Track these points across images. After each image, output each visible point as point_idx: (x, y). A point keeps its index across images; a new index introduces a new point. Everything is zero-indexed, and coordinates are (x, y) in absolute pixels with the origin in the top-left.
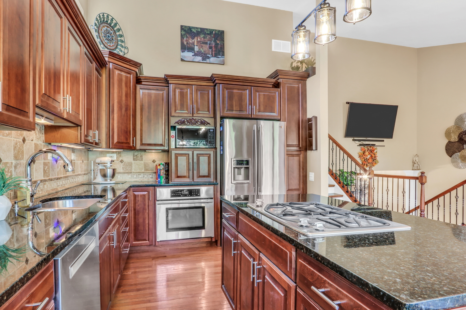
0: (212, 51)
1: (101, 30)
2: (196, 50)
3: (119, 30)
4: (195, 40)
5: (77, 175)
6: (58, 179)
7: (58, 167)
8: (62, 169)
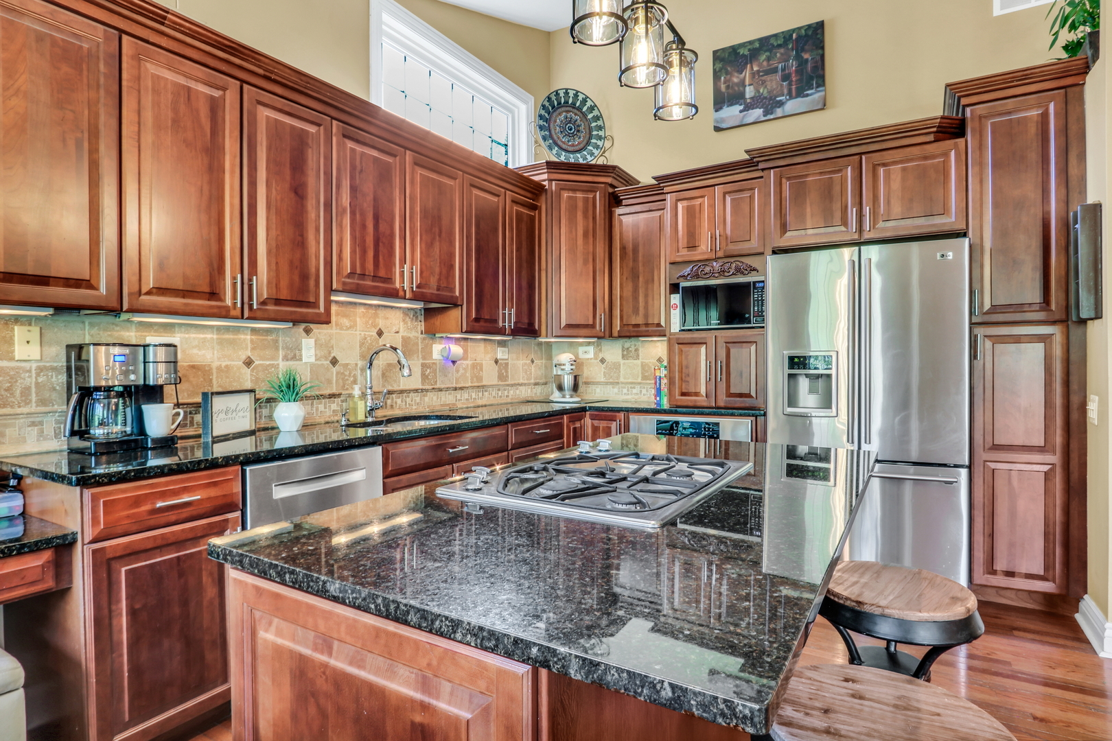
0: (790, 84)
1: (555, 121)
2: (748, 95)
3: (592, 109)
4: (747, 74)
5: (512, 385)
6: (456, 389)
7: (458, 371)
8: (468, 375)
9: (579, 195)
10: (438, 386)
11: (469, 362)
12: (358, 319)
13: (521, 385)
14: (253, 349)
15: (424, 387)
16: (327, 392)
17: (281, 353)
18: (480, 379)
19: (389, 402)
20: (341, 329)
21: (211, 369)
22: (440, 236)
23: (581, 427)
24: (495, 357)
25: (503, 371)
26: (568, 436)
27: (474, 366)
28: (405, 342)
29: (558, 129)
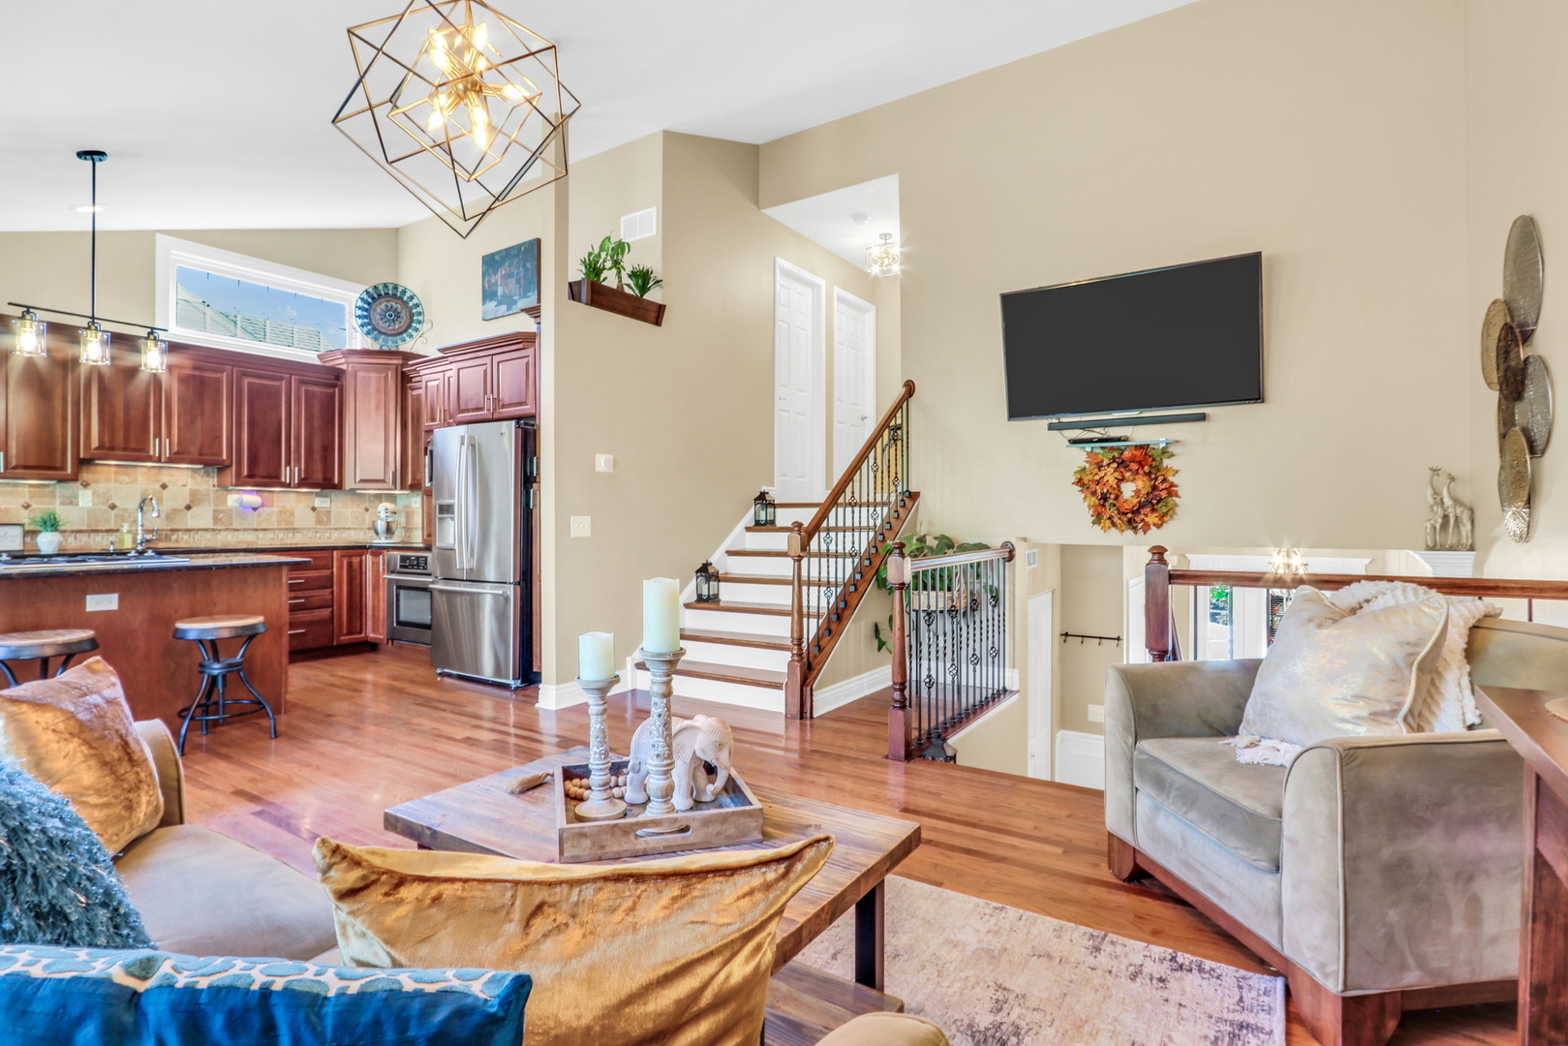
0: (520, 287)
1: (375, 310)
2: (500, 293)
3: (411, 298)
4: (499, 276)
5: (336, 529)
6: (256, 530)
7: (259, 516)
8: (274, 519)
9: (372, 374)
10: (234, 526)
11: (275, 509)
12: (139, 477)
13: (349, 529)
14: (31, 497)
15: (215, 527)
16: (104, 528)
17: (58, 501)
18: (292, 523)
19: (174, 537)
20: (121, 483)
22: (202, 414)
23: (361, 561)
24: (311, 506)
25: (322, 518)
26: (340, 568)
27: (281, 513)
28: (194, 494)
29: (378, 317)
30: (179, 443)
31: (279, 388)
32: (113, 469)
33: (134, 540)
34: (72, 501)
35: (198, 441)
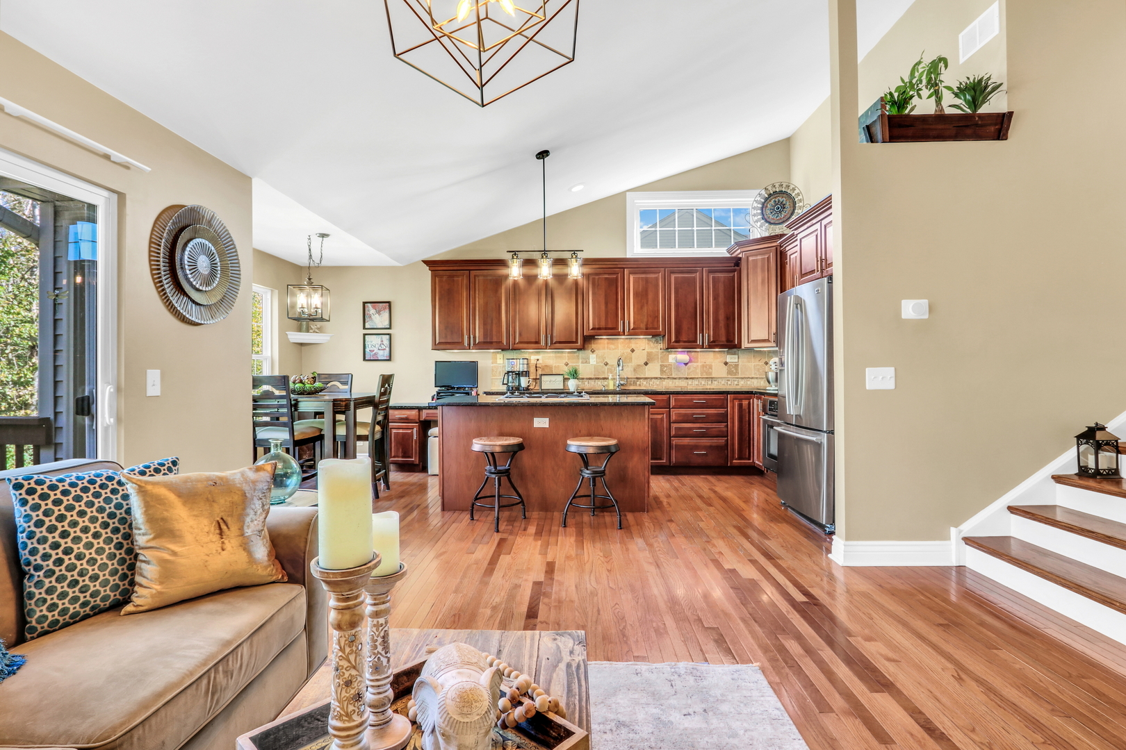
1: (767, 207)
3: (794, 189)
6: (687, 378)
7: (689, 369)
8: (699, 371)
9: (759, 257)
10: (673, 376)
11: (699, 364)
12: (618, 346)
13: (752, 378)
14: (568, 359)
15: (661, 377)
16: (601, 377)
17: (580, 361)
18: (711, 374)
19: (638, 383)
20: (608, 350)
21: (552, 368)
22: (647, 303)
23: (749, 404)
24: (724, 361)
25: (732, 370)
26: (733, 408)
27: (703, 366)
28: (649, 354)
29: (769, 212)
30: (634, 323)
31: (694, 278)
32: (606, 341)
33: (614, 385)
34: (586, 361)
35: (645, 320)
